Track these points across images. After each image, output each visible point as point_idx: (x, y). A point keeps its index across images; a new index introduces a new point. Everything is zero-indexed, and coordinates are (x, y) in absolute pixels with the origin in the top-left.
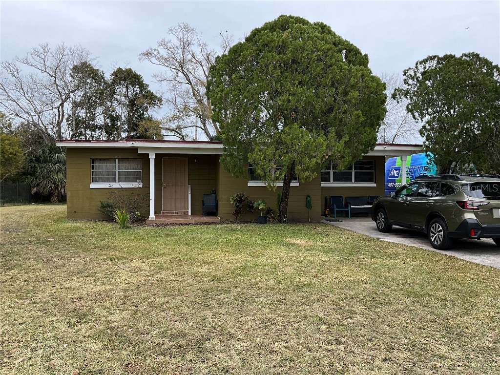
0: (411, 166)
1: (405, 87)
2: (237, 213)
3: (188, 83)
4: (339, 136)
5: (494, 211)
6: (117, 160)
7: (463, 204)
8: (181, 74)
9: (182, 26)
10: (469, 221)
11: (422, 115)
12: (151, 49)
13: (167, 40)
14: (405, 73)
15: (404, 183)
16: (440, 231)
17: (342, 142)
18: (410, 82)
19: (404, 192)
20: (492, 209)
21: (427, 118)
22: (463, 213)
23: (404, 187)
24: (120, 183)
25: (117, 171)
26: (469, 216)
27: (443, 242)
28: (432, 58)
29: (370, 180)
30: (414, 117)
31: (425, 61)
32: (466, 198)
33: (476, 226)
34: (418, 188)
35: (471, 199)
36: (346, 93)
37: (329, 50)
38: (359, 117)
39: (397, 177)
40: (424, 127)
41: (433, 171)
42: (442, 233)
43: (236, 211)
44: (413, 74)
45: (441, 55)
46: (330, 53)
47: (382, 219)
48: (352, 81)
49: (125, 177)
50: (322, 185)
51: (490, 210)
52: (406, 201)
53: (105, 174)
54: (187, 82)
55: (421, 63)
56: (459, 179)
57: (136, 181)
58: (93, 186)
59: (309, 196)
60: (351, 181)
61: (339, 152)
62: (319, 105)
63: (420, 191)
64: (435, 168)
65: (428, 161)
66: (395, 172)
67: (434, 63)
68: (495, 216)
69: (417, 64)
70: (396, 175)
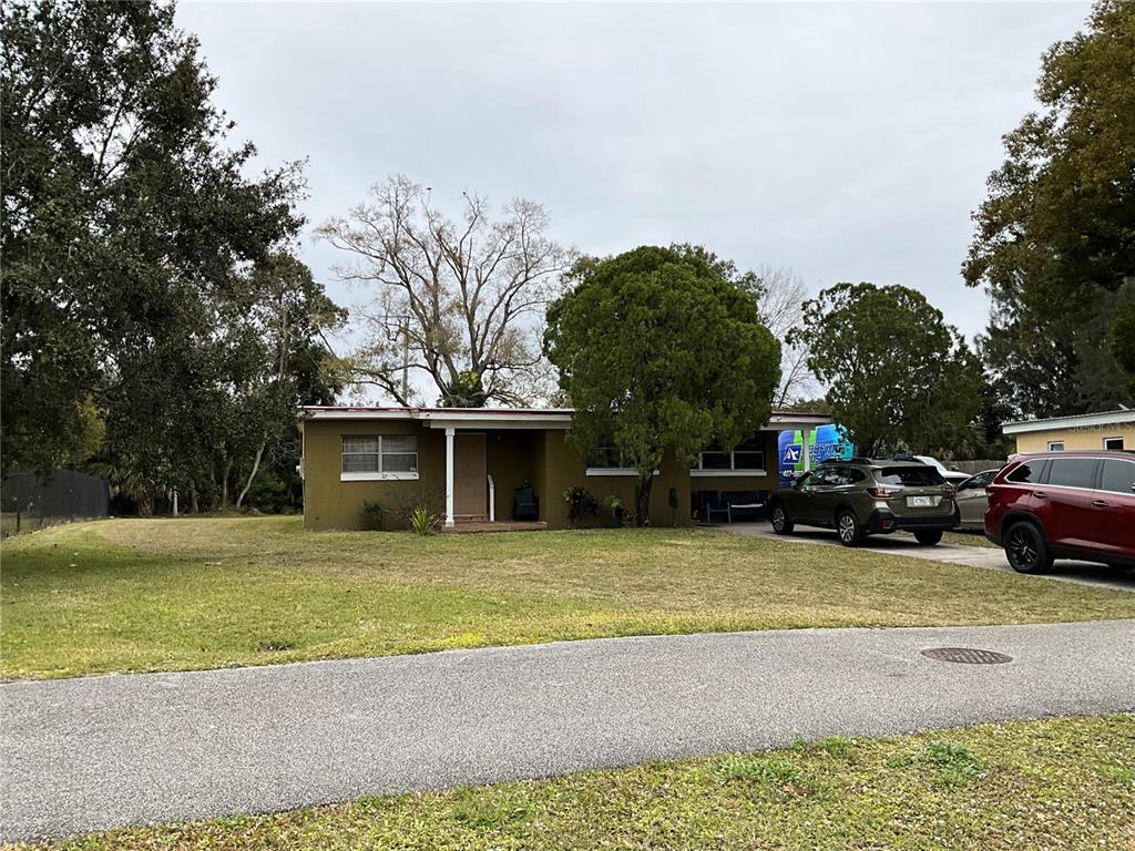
0: (818, 443)
1: (804, 328)
2: (573, 515)
3: (402, 284)
4: (727, 411)
5: (908, 499)
6: (380, 438)
7: (873, 491)
8: (389, 268)
9: (396, 180)
10: (881, 511)
11: (829, 374)
12: (333, 220)
13: (367, 207)
14: (805, 306)
15: (807, 469)
16: (851, 525)
17: (731, 418)
18: (812, 319)
19: (808, 480)
20: (905, 496)
21: (837, 377)
22: (875, 501)
23: (807, 474)
24: (385, 473)
25: (380, 454)
26: (881, 505)
27: (854, 539)
28: (844, 287)
29: (757, 466)
30: (818, 378)
31: (833, 291)
32: (877, 485)
33: (888, 517)
34: (824, 476)
35: (881, 485)
36: (734, 357)
37: (710, 302)
38: (751, 386)
39: (796, 461)
40: (832, 390)
41: (849, 452)
42: (852, 527)
43: (572, 511)
44: (815, 308)
45: (856, 284)
46: (712, 306)
47: (780, 518)
48: (742, 343)
49: (392, 464)
50: (692, 474)
51: (904, 497)
52: (809, 492)
53: (361, 458)
54: (400, 280)
55: (828, 293)
56: (870, 463)
57: (409, 470)
58: (345, 477)
59: (674, 489)
60: (729, 467)
61: (728, 430)
62: (702, 372)
63: (827, 478)
64: (851, 447)
65: (841, 437)
66: (793, 454)
67: (847, 293)
68: (909, 505)
69: (822, 294)
70: (794, 458)
